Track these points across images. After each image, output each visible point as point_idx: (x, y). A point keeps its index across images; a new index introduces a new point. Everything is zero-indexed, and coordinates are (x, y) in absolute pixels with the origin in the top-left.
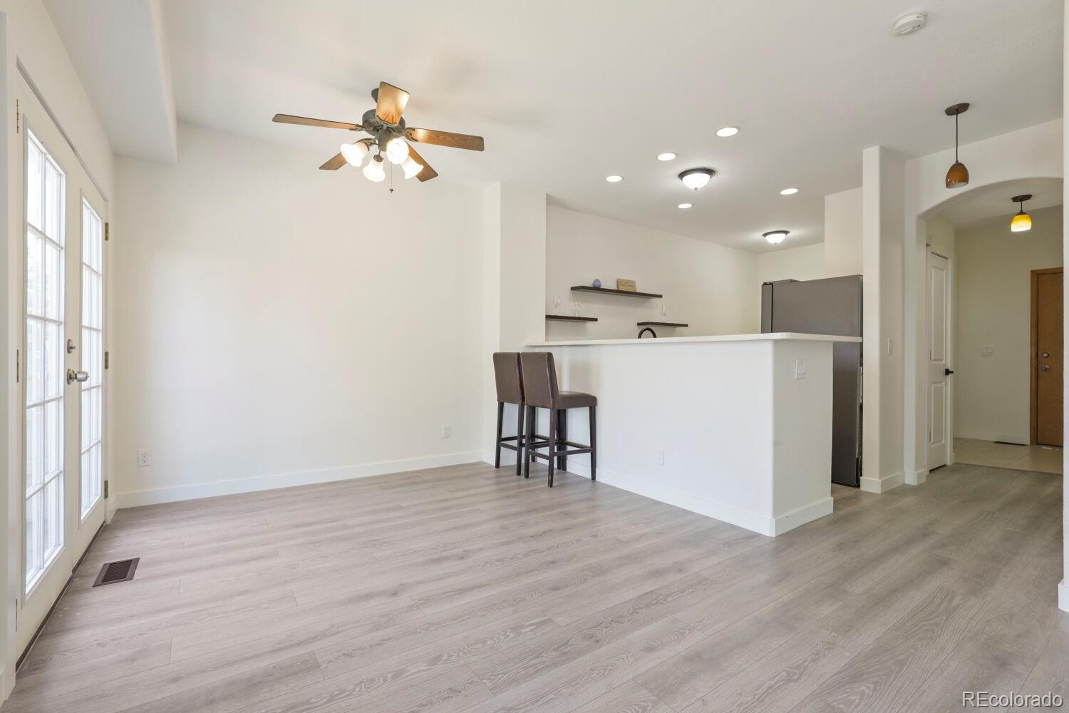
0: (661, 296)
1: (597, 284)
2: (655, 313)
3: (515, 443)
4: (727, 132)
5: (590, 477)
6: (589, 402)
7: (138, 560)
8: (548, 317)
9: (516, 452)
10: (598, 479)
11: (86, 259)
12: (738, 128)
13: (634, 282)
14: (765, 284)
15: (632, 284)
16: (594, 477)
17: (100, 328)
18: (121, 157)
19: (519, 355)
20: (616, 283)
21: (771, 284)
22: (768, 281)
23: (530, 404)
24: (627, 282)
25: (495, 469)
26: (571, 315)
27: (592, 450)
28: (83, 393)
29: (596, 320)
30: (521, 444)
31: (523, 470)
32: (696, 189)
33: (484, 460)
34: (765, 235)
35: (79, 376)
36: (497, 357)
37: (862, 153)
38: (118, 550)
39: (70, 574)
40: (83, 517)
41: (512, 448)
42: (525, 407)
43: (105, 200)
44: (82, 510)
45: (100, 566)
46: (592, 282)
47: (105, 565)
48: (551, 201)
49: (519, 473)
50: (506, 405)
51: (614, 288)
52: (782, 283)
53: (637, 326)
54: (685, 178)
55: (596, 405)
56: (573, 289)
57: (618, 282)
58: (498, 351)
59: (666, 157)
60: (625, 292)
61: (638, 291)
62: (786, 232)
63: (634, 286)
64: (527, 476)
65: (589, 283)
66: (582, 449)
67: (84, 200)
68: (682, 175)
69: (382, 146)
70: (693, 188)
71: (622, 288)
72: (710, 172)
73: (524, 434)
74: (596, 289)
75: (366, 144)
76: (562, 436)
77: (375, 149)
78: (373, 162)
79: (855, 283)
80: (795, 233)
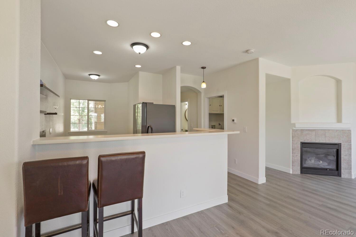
32: (140, 53)
52: (150, 103)
62: (99, 76)
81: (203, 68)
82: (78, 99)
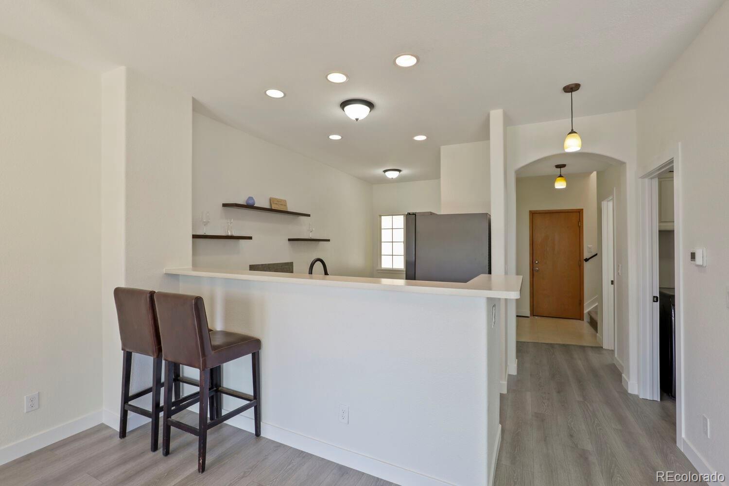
0: (309, 215)
1: (251, 202)
2: (303, 228)
4: (406, 61)
5: (253, 432)
6: (255, 347)
8: (194, 237)
9: (150, 418)
10: (264, 434)
12: (418, 58)
14: (409, 214)
15: (284, 203)
16: (258, 433)
19: (152, 294)
20: (269, 200)
21: (415, 214)
22: (411, 211)
23: (170, 359)
24: (279, 201)
26: (221, 234)
27: (255, 401)
29: (250, 238)
32: (357, 119)
34: (385, 171)
36: (119, 293)
41: (144, 411)
42: (163, 362)
46: (246, 199)
48: (197, 107)
50: (136, 357)
51: (267, 206)
52: (423, 214)
53: (288, 242)
54: (347, 108)
55: (260, 349)
56: (225, 205)
57: (271, 201)
59: (337, 78)
60: (276, 210)
61: (290, 210)
62: (399, 171)
63: (285, 205)
64: (166, 452)
65: (242, 201)
68: (344, 104)
70: (354, 118)
71: (274, 207)
72: (370, 105)
73: (163, 380)
74: (250, 206)
76: (215, 382)
79: (486, 219)
80: (405, 172)
81: (571, 89)
82: (391, 215)
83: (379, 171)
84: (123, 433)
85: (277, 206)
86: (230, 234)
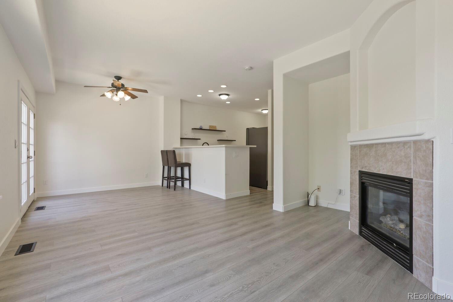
0: (225, 131)
1: (201, 127)
2: (224, 136)
3: (167, 179)
4: (224, 86)
5: (189, 188)
6: (189, 165)
7: (45, 207)
8: (181, 139)
9: (167, 181)
10: (192, 188)
11: (30, 126)
12: (227, 86)
13: (216, 126)
16: (190, 188)
17: (33, 144)
18: (38, 93)
19: (167, 151)
22: (248, 128)
24: (213, 126)
25: (161, 187)
26: (192, 138)
27: (190, 180)
28: (30, 162)
29: (200, 139)
30: (168, 179)
31: (169, 187)
33: (159, 184)
34: (262, 110)
35: (30, 157)
36: (162, 152)
37: (268, 92)
38: (40, 204)
39: (28, 208)
40: (30, 195)
41: (166, 180)
42: (169, 167)
43: (34, 107)
44: (30, 192)
45: (35, 207)
46: (200, 126)
47: (36, 208)
48: (182, 101)
49: (167, 188)
51: (208, 128)
52: (251, 128)
53: (217, 141)
56: (192, 129)
57: (210, 126)
58: (163, 150)
59: (210, 91)
60: (213, 130)
61: (218, 129)
63: (216, 128)
64: (169, 188)
65: (198, 127)
66: (187, 179)
67: (30, 110)
69: (117, 92)
72: (227, 95)
73: (169, 176)
74: (201, 129)
75: (112, 92)
77: (115, 93)
78: (115, 96)
83: (260, 110)
84: (162, 186)
85: (212, 128)
86: (193, 138)
